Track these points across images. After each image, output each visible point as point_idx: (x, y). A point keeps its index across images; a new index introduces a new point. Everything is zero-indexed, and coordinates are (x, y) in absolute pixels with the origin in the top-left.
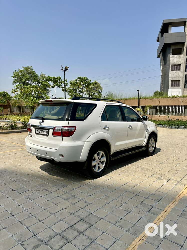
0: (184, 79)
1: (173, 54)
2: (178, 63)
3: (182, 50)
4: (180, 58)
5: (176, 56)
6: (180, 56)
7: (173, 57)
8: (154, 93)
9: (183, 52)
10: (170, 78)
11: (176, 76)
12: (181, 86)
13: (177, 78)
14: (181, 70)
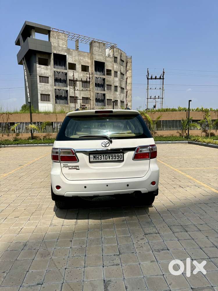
0: (54, 93)
1: (39, 64)
2: (45, 74)
3: (49, 60)
4: (47, 69)
5: (43, 66)
6: (47, 68)
7: (39, 67)
8: (22, 107)
9: (50, 63)
10: (38, 91)
11: (45, 90)
12: (51, 101)
13: (46, 91)
14: (50, 83)
